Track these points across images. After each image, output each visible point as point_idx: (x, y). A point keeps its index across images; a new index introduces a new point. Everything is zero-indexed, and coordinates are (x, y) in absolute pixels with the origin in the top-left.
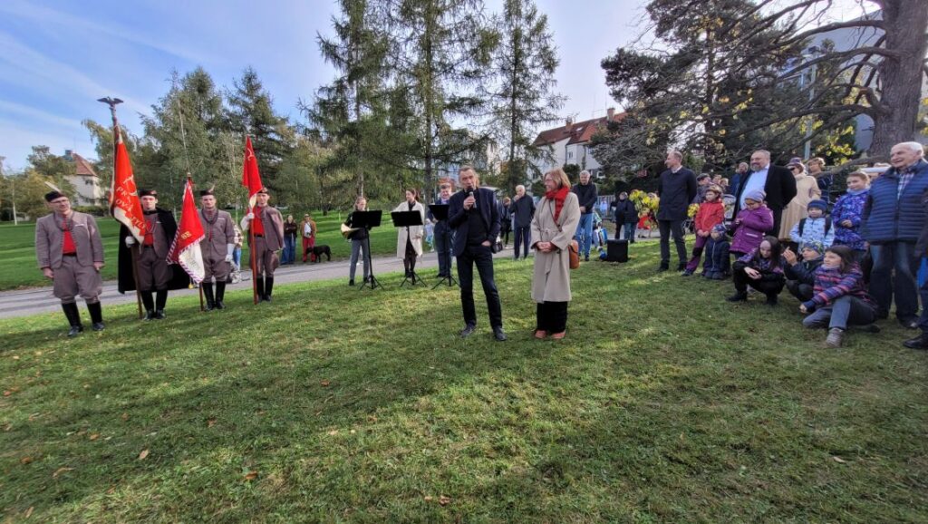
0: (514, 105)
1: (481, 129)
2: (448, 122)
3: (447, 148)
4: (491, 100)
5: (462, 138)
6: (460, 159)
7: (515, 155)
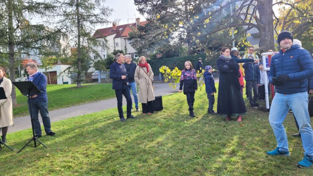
0: (78, 11)
1: (55, 25)
2: (27, 19)
3: (28, 37)
4: (61, 6)
5: (40, 31)
6: (39, 45)
7: (81, 44)
